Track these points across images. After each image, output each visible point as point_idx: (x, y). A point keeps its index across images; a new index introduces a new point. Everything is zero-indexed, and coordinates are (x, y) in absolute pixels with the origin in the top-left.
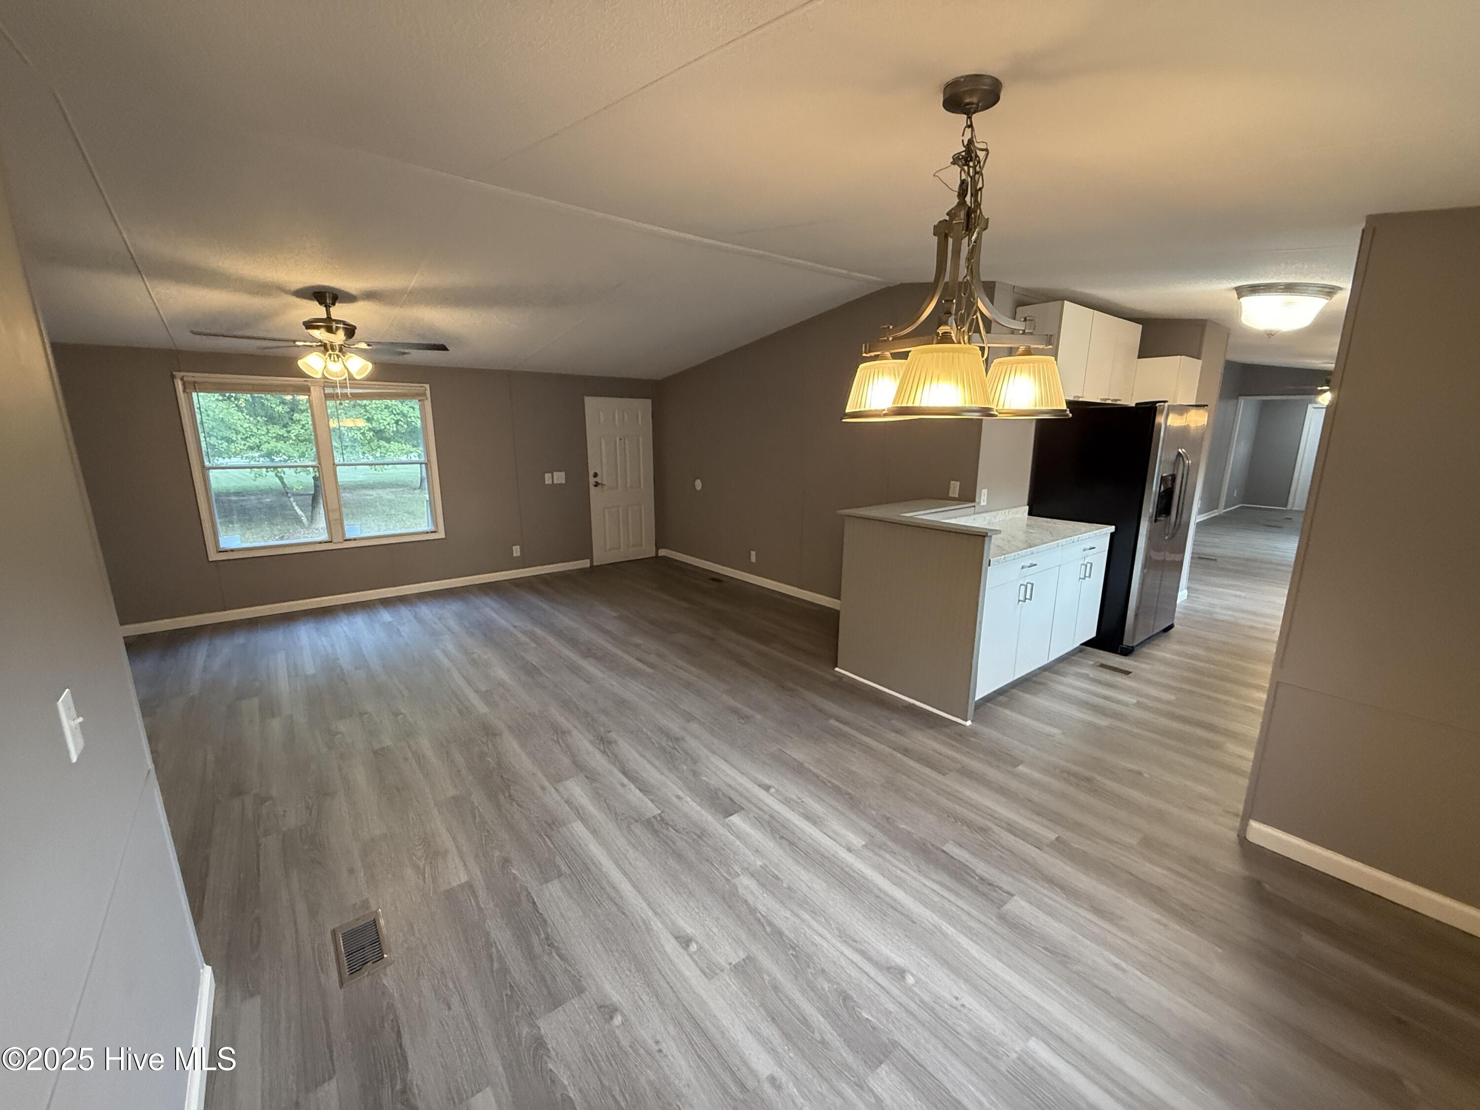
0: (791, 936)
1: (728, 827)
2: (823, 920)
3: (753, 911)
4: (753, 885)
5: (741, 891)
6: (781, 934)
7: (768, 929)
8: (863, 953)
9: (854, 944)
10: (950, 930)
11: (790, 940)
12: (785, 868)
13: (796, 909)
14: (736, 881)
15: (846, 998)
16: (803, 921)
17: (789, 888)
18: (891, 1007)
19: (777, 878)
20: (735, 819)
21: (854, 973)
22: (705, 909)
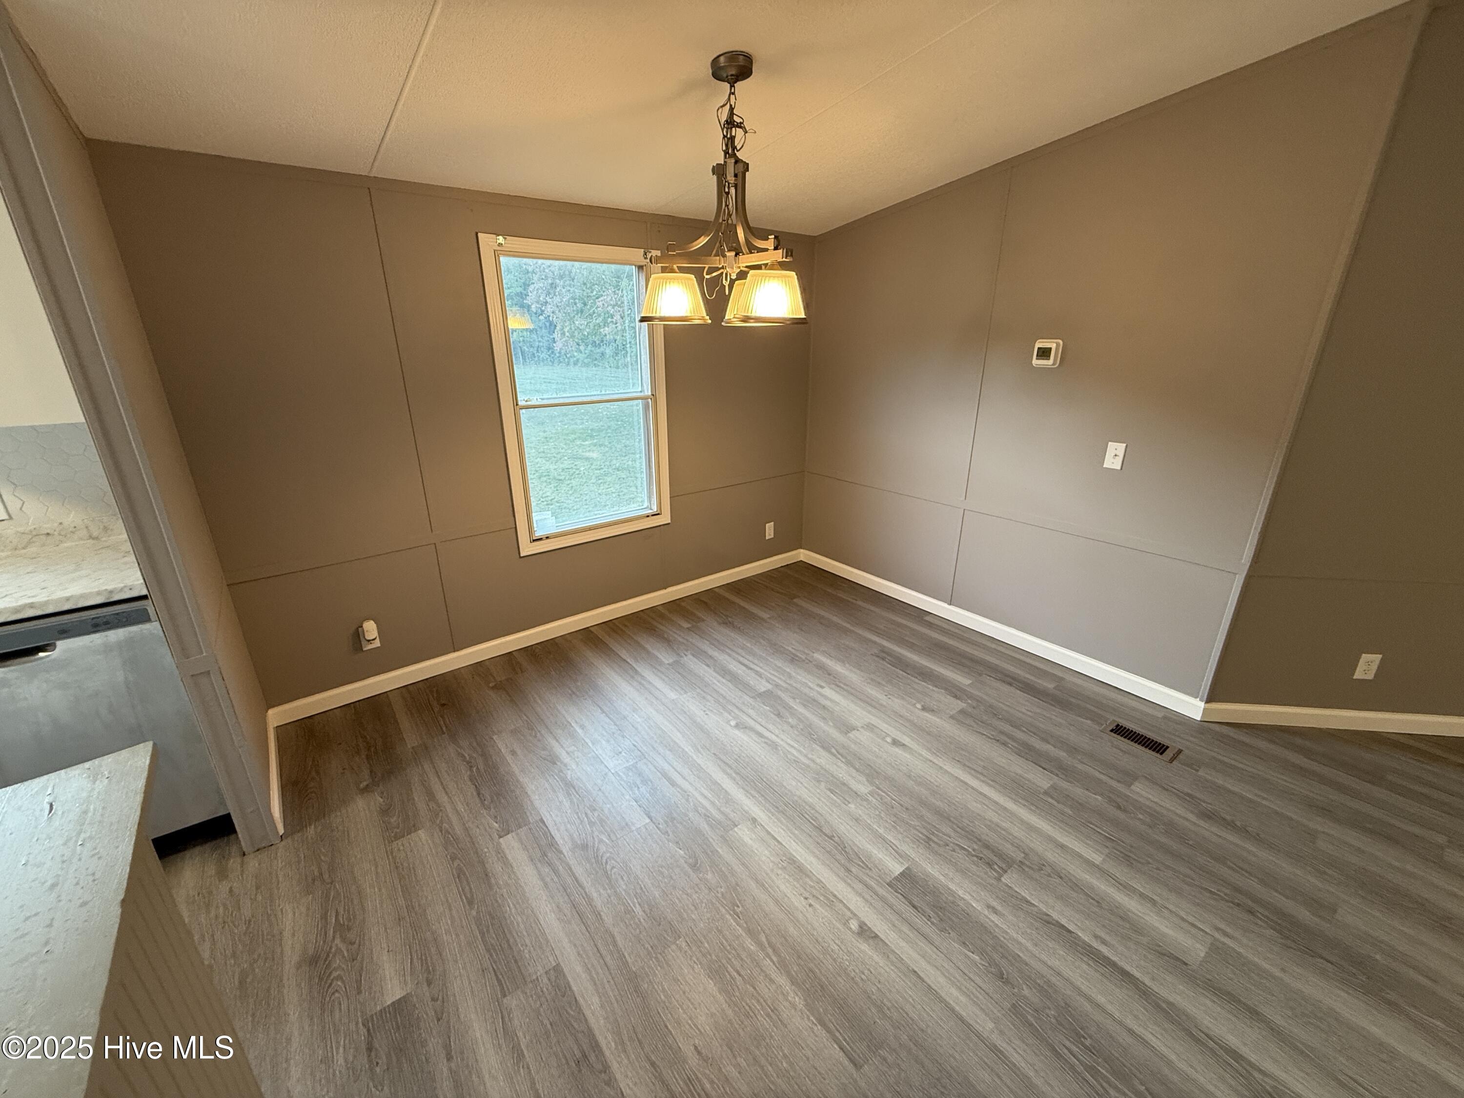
0: (814, 746)
1: (901, 856)
2: (789, 756)
3: (849, 763)
4: (854, 785)
5: (863, 779)
6: (823, 747)
7: (833, 750)
8: (761, 735)
9: (766, 741)
10: (689, 749)
11: (817, 744)
12: (822, 799)
13: (812, 765)
14: (871, 788)
15: (779, 715)
16: (806, 756)
17: (819, 781)
18: (751, 712)
19: (832, 791)
20: (897, 869)
21: (771, 727)
22: (890, 764)
